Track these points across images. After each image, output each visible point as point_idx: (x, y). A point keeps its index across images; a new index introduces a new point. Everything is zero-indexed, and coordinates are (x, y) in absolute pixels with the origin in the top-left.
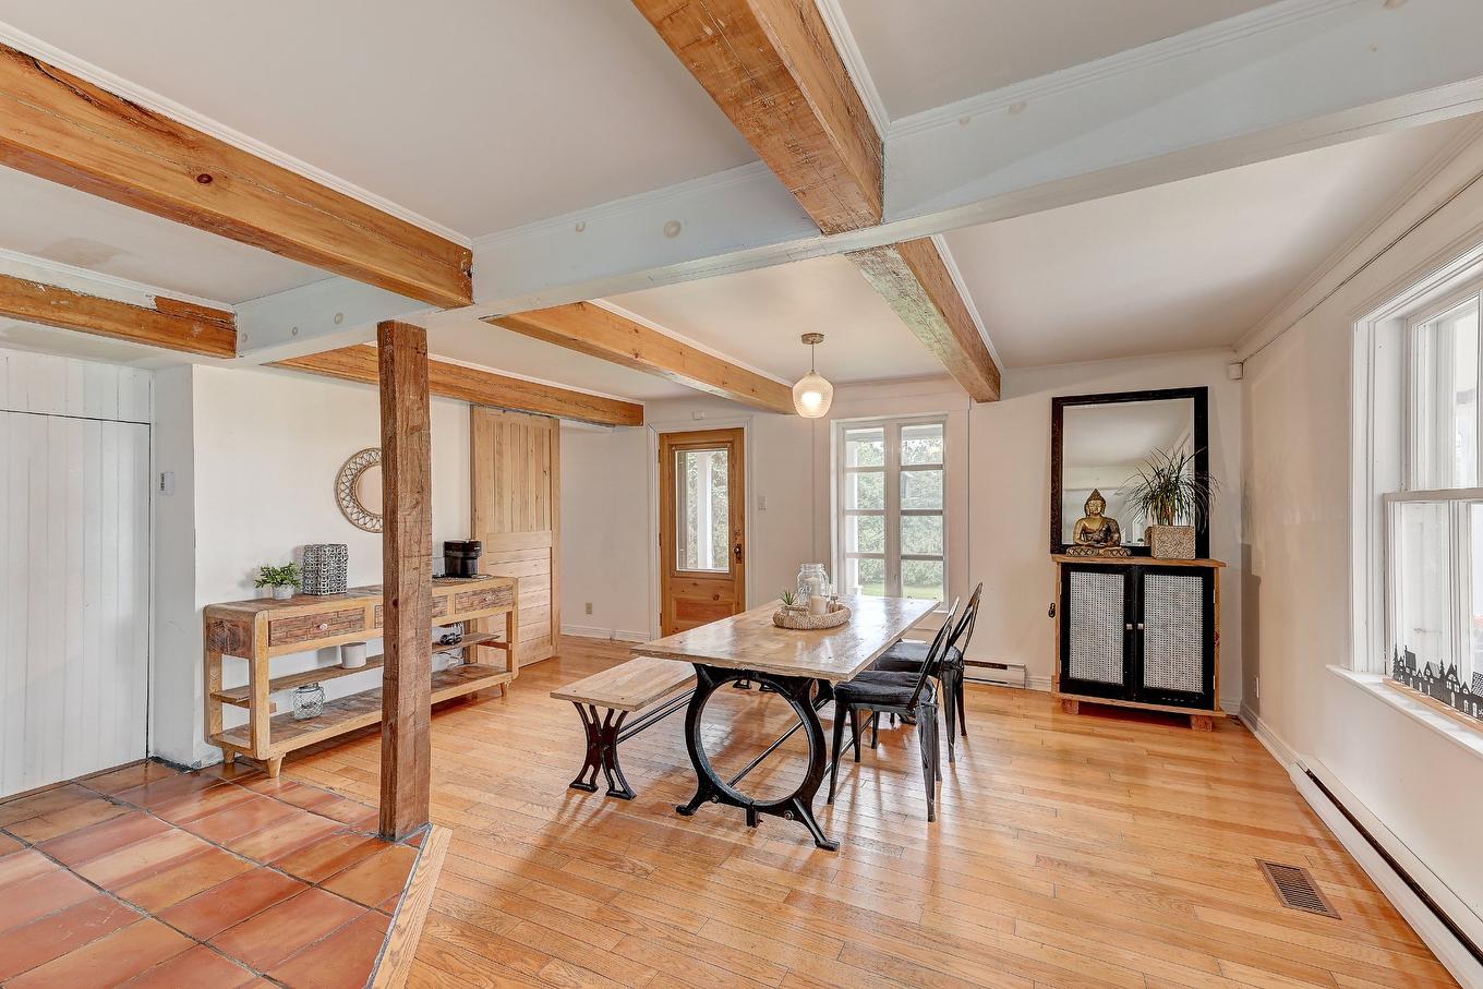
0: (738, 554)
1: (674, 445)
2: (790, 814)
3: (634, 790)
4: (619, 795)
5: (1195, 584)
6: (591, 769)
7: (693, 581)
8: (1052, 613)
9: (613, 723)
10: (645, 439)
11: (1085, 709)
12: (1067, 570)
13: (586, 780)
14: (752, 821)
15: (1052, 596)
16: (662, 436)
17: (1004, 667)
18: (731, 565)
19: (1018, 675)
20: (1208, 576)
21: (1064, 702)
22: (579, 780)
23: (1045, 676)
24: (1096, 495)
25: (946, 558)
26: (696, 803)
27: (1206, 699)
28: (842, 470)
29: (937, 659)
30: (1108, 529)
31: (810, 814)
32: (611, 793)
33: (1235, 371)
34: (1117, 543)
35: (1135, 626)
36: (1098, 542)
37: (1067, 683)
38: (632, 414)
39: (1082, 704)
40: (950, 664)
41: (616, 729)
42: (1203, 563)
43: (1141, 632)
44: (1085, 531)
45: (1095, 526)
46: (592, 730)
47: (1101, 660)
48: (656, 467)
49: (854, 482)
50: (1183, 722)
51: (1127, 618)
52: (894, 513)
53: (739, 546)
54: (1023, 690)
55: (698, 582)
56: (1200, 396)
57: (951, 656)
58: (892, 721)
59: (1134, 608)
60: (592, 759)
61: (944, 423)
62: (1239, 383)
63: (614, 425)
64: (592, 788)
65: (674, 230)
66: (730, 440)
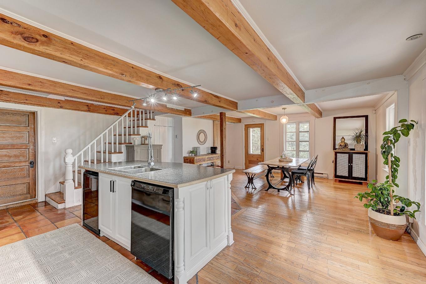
0: (262, 150)
1: (247, 127)
2: (285, 190)
3: (256, 188)
4: (254, 188)
5: (364, 156)
6: (249, 184)
7: (252, 156)
8: (333, 162)
9: (253, 177)
10: (242, 126)
11: (340, 181)
12: (336, 153)
13: (248, 186)
14: (279, 191)
15: (333, 159)
16: (245, 125)
17: (323, 174)
18: (261, 153)
19: (326, 175)
20: (366, 155)
21: (335, 180)
22: (246, 186)
23: (332, 176)
24: (343, 138)
25: (310, 151)
26: (268, 189)
27: (366, 179)
28: (286, 132)
29: (309, 168)
30: (346, 145)
31: (289, 190)
32: (253, 188)
33: (374, 112)
34: (347, 148)
35: (351, 164)
36: (343, 147)
37: (336, 176)
38: (239, 120)
39: (339, 180)
40: (312, 170)
41: (253, 178)
42: (366, 152)
43: (352, 166)
44: (340, 145)
45: (343, 144)
46: (249, 178)
47: (343, 171)
48: (244, 132)
49: (289, 135)
50: (361, 183)
51: (349, 163)
52: (298, 142)
53: (263, 148)
54: (327, 179)
55: (253, 156)
56: (366, 117)
57: (312, 168)
58: (299, 182)
59: (350, 160)
60: (249, 182)
61: (309, 122)
62: (375, 114)
63: (234, 123)
64: (249, 188)
65: (272, 102)
66: (261, 126)
